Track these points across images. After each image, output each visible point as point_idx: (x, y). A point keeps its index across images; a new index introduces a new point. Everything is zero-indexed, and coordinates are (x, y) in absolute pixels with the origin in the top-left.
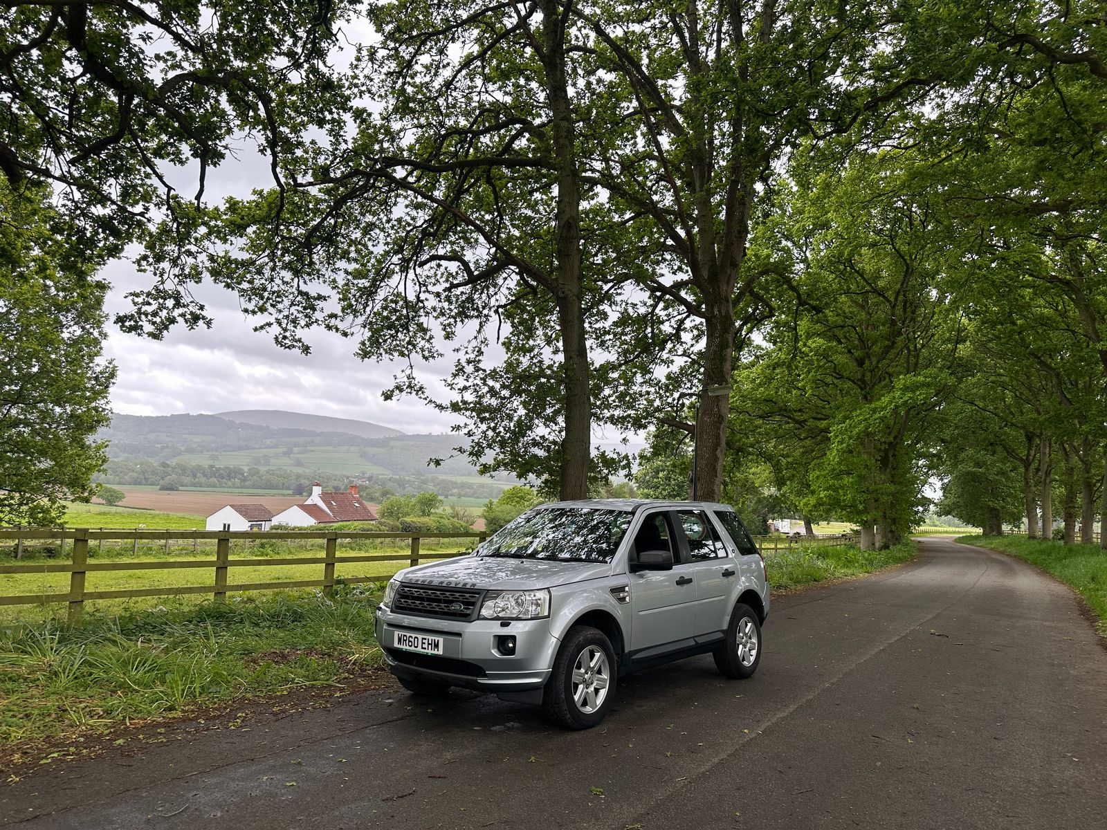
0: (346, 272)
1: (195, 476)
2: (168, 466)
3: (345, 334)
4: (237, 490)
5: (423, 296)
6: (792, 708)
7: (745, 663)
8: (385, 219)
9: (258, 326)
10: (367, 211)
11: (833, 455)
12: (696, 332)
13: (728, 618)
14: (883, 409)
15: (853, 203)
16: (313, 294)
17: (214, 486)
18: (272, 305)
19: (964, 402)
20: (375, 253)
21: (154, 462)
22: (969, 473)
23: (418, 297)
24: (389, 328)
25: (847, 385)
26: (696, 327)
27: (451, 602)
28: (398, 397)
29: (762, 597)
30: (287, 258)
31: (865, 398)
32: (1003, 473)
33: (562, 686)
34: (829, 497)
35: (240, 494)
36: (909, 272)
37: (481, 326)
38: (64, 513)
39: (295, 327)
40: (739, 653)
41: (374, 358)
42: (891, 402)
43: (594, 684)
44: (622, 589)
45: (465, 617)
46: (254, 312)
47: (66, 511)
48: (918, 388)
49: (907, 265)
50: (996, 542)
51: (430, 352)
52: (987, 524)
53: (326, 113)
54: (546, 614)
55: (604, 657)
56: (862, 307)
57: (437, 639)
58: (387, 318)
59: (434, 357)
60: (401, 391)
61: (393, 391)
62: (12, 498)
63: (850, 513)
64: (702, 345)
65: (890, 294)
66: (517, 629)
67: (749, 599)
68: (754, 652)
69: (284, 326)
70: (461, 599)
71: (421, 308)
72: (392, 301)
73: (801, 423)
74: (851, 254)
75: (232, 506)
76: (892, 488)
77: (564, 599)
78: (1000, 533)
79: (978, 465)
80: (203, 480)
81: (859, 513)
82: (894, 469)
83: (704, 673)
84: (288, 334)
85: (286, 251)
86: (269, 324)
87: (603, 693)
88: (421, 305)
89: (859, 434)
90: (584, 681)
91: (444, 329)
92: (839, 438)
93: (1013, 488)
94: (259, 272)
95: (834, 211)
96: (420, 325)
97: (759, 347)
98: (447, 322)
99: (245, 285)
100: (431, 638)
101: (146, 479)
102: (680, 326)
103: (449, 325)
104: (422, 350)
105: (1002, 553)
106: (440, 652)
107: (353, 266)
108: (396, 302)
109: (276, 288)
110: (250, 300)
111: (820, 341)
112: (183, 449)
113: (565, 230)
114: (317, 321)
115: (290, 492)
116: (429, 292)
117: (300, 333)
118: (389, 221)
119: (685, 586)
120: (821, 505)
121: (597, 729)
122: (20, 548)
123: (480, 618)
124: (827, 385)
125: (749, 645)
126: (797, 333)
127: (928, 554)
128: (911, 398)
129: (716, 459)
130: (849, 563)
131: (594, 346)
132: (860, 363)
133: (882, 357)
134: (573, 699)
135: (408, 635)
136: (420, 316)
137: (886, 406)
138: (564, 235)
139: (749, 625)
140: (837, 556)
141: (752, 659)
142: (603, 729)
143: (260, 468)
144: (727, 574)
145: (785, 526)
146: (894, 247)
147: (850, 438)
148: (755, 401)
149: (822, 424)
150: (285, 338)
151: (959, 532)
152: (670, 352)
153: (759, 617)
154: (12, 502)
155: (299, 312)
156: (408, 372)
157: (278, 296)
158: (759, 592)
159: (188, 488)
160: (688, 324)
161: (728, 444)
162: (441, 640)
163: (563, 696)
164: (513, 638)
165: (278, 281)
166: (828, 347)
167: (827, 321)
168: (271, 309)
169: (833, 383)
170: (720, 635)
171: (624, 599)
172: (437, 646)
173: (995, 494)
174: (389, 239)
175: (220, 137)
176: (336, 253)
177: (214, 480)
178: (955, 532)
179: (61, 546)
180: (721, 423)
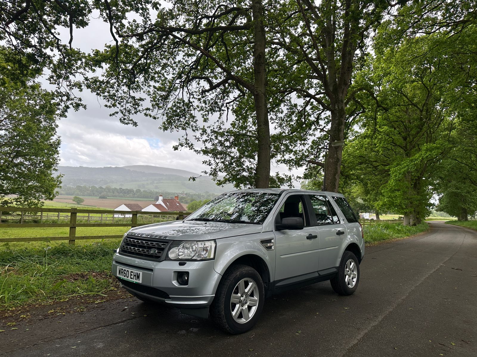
0: (154, 87)
1: (114, 193)
2: (103, 188)
3: (155, 118)
4: (131, 199)
5: (191, 100)
6: (380, 318)
7: (350, 286)
8: (173, 62)
9: (112, 113)
10: (164, 58)
11: (392, 182)
12: (326, 120)
13: (339, 260)
14: (416, 160)
15: (403, 61)
16: (137, 97)
17: (122, 197)
18: (119, 103)
19: (452, 159)
20: (169, 79)
21: (97, 187)
22: (453, 192)
23: (189, 100)
24: (177, 116)
25: (399, 150)
26: (326, 118)
27: (150, 248)
28: (180, 149)
29: (361, 247)
30: (125, 81)
31: (407, 155)
32: (468, 192)
33: (222, 306)
34: (389, 201)
35: (132, 200)
36: (429, 94)
37: (221, 115)
38: (43, 205)
39: (129, 114)
40: (346, 280)
41: (169, 130)
42: (420, 156)
43: (248, 304)
44: (269, 241)
45: (157, 258)
46: (110, 107)
47: (44, 204)
48: (433, 149)
49: (429, 91)
50: (465, 224)
51: (196, 127)
52: (461, 216)
53: (139, 5)
54: (212, 257)
55: (255, 285)
56: (406, 112)
57: (138, 272)
58: (176, 111)
59: (198, 130)
60: (182, 146)
61: (178, 146)
62: (21, 198)
63: (399, 209)
64: (329, 126)
65: (420, 106)
66: (190, 267)
67: (353, 248)
68: (355, 280)
69: (124, 113)
70: (156, 246)
71: (191, 106)
72: (178, 103)
73: (376, 167)
74: (402, 87)
75: (125, 204)
76: (419, 197)
77: (226, 247)
78: (466, 219)
79: (457, 189)
80: (117, 194)
81: (403, 209)
82: (419, 189)
83: (324, 292)
84: (126, 117)
85: (124, 77)
86: (117, 113)
87: (254, 309)
88: (191, 104)
89: (404, 172)
90: (240, 302)
91: (203, 117)
92: (394, 174)
93: (474, 199)
94: (112, 87)
95: (394, 66)
96: (191, 114)
97: (357, 132)
98: (204, 113)
99: (106, 94)
100: (136, 271)
101: (94, 194)
102: (318, 117)
103: (205, 115)
104: (192, 127)
105: (469, 228)
106: (140, 281)
107: (157, 85)
108: (180, 103)
109: (120, 95)
110: (108, 101)
111: (386, 127)
112: (109, 181)
113: (258, 59)
114: (139, 111)
115: (153, 199)
116: (195, 98)
117: (132, 117)
118: (175, 63)
119: (313, 240)
120: (385, 205)
121: (248, 333)
122: (22, 220)
123: (167, 259)
124: (389, 150)
125: (352, 276)
126: (376, 121)
127: (434, 228)
128: (430, 154)
129: (335, 180)
130: (399, 231)
131: (277, 127)
132: (405, 139)
133: (415, 136)
134: (231, 314)
135: (124, 269)
136: (191, 110)
137: (418, 159)
138: (257, 62)
139: (353, 264)
140: (394, 228)
141: (354, 283)
142: (252, 335)
143: (140, 189)
144: (339, 233)
145: (366, 216)
146: (422, 83)
147: (400, 174)
148: (355, 157)
149: (387, 168)
150: (124, 119)
151: (446, 219)
152: (314, 130)
153: (358, 259)
154: (21, 200)
155: (131, 106)
156: (185, 137)
157: (122, 99)
158: (358, 244)
159: (111, 198)
160: (323, 116)
161: (341, 173)
162: (141, 273)
163: (223, 313)
164: (187, 273)
165: (120, 91)
166: (390, 131)
167: (389, 119)
168: (118, 105)
169: (392, 149)
170: (335, 270)
171: (270, 247)
172: (138, 277)
173: (465, 202)
174: (174, 72)
175: (85, 15)
176: (148, 77)
177: (121, 194)
178: (444, 219)
179: (41, 219)
180: (338, 162)
